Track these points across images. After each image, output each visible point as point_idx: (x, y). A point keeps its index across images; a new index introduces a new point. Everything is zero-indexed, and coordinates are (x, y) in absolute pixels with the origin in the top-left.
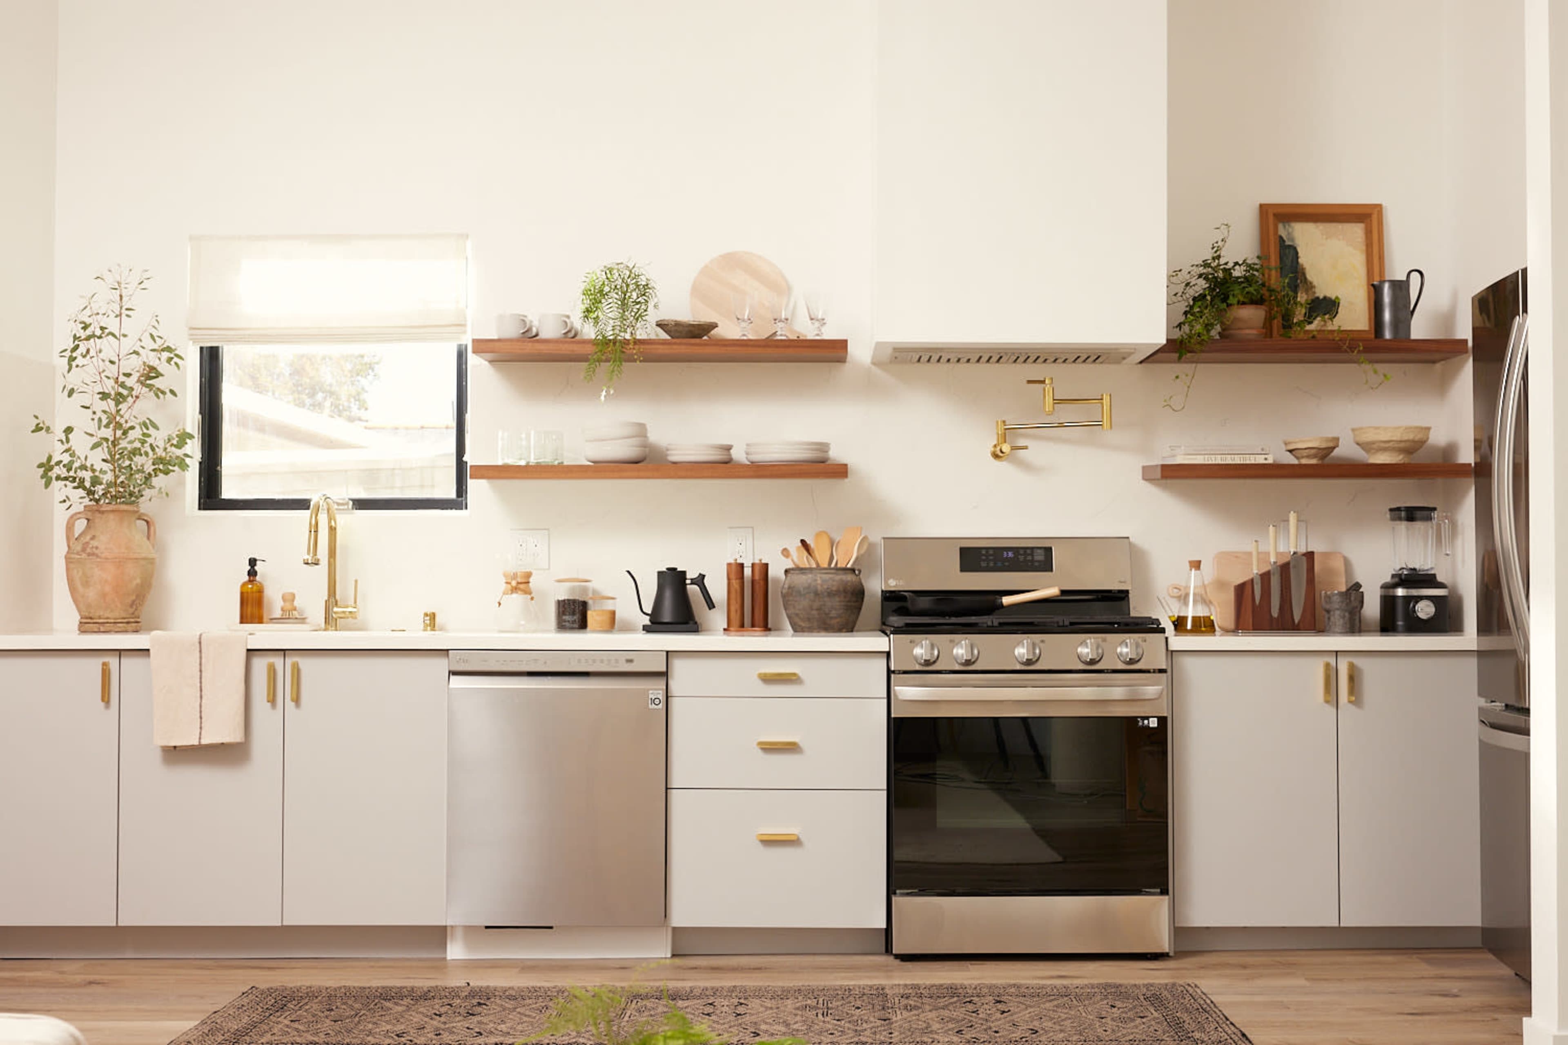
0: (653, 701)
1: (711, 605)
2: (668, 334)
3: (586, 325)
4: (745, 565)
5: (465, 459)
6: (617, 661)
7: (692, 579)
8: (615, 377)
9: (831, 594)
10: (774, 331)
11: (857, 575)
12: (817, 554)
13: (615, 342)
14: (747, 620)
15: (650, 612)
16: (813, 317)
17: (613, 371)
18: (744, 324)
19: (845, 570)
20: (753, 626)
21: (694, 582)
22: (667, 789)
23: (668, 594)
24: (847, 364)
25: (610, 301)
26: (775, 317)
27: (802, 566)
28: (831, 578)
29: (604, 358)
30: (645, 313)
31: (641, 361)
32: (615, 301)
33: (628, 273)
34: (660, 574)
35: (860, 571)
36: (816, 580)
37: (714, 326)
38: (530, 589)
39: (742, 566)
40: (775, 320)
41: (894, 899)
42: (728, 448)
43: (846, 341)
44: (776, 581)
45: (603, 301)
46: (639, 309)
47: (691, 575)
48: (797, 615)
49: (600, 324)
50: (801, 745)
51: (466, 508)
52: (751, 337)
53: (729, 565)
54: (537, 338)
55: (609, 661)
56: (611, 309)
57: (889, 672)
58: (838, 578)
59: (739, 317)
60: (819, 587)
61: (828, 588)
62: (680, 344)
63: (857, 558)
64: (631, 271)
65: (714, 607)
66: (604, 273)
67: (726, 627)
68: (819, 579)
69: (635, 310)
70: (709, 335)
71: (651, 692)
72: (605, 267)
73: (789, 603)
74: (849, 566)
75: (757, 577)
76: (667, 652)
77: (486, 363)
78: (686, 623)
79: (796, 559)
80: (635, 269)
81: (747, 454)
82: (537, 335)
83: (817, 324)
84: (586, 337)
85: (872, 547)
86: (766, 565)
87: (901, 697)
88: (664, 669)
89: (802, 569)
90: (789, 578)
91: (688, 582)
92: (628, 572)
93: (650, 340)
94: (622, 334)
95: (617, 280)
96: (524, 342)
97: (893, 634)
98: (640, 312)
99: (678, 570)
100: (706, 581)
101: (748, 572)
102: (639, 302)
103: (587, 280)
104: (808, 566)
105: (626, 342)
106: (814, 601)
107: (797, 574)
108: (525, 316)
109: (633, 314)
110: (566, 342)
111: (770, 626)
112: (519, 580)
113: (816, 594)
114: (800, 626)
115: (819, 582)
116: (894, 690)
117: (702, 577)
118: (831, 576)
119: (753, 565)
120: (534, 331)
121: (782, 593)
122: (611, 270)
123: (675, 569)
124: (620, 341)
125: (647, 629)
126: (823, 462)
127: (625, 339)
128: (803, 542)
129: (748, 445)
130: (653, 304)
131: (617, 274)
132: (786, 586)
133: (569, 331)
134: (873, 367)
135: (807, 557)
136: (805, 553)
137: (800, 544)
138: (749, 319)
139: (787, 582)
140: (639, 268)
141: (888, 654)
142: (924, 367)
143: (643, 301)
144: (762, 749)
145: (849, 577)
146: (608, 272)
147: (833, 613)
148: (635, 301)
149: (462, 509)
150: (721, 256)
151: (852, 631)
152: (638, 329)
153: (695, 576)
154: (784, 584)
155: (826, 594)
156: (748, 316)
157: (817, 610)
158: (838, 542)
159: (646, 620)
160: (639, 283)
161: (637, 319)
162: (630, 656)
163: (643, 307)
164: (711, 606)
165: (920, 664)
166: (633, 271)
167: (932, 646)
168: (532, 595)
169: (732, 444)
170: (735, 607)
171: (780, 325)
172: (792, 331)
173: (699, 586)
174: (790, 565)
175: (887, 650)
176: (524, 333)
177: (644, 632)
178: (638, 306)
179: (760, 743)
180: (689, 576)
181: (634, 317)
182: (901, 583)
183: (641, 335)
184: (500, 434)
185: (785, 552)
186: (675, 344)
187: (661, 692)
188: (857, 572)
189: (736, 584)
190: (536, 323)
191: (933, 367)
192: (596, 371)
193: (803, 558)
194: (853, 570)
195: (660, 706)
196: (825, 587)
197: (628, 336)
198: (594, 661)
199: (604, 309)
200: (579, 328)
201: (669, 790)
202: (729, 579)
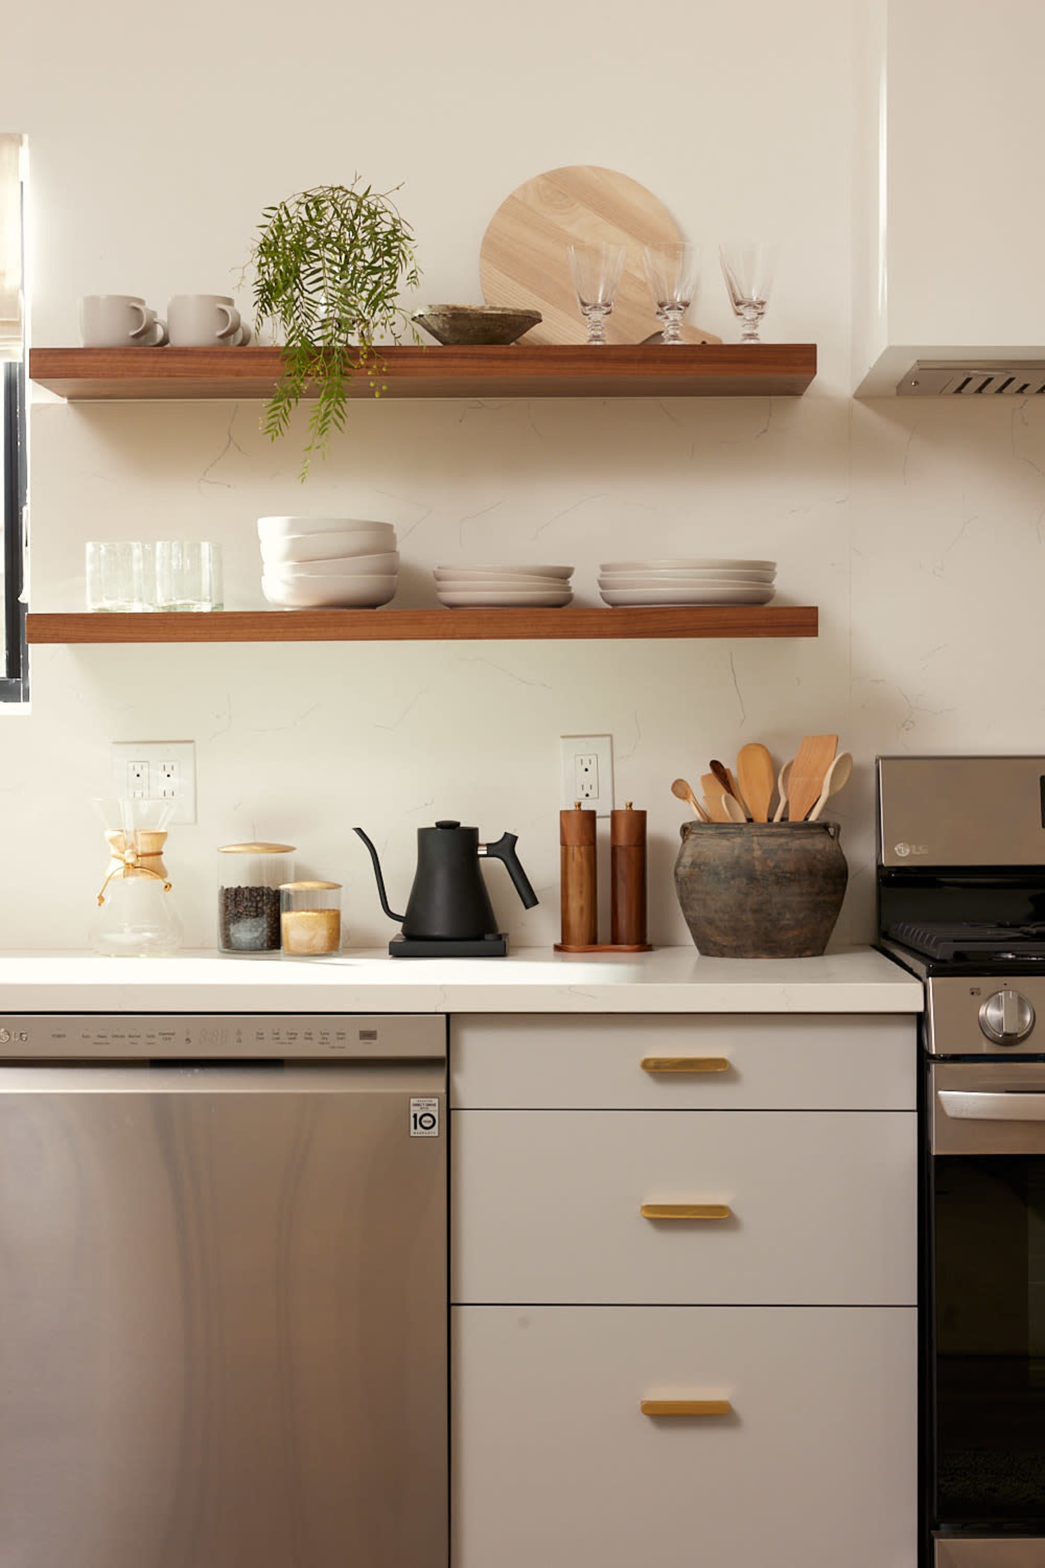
0: (418, 1121)
1: (529, 898)
2: (438, 339)
3: (267, 320)
4: (598, 814)
5: (21, 599)
6: (341, 1035)
7: (488, 845)
8: (332, 427)
9: (782, 878)
10: (658, 330)
11: (832, 837)
12: (743, 788)
13: (328, 352)
14: (604, 929)
15: (403, 913)
16: (740, 298)
17: (326, 415)
18: (597, 315)
19: (806, 826)
20: (615, 940)
21: (493, 849)
22: (449, 1305)
23: (441, 879)
24: (804, 399)
25: (318, 265)
26: (662, 300)
27: (717, 820)
28: (781, 845)
29: (305, 387)
30: (390, 292)
31: (384, 395)
32: (328, 265)
33: (354, 205)
34: (423, 834)
35: (838, 828)
36: (750, 850)
37: (532, 319)
38: (162, 866)
39: (591, 816)
40: (661, 305)
41: (940, 1544)
42: (564, 575)
43: (811, 350)
44: (663, 845)
45: (303, 267)
46: (377, 283)
47: (488, 835)
48: (711, 922)
49: (297, 314)
50: (735, 1210)
51: (26, 699)
52: (608, 343)
53: (564, 814)
54: (168, 346)
55: (324, 1035)
56: (321, 284)
57: (924, 1059)
58: (796, 844)
59: (585, 301)
60: (758, 866)
61: (775, 867)
62: (464, 356)
63: (829, 800)
64: (360, 203)
65: (535, 902)
66: (303, 209)
67: (559, 941)
68: (755, 846)
69: (370, 287)
70: (519, 340)
71: (413, 1101)
72: (306, 195)
73: (694, 896)
74: (812, 818)
75: (623, 840)
76: (448, 1015)
77: (65, 401)
78: (480, 938)
79: (701, 802)
80: (369, 199)
81: (602, 585)
82: (165, 341)
83: (749, 314)
84: (269, 343)
85: (857, 773)
86: (642, 815)
87: (950, 1112)
88: (443, 1053)
89: (720, 825)
90: (690, 843)
91: (482, 851)
92: (359, 831)
93: (401, 347)
94: (343, 337)
95: (330, 223)
96: (137, 354)
97: (932, 976)
98: (380, 290)
99: (462, 825)
100: (519, 849)
101: (603, 827)
102: (379, 269)
103: (268, 221)
104: (732, 821)
105: (354, 352)
106: (746, 895)
107: (711, 836)
108: (141, 302)
109: (365, 294)
110: (224, 354)
111: (649, 940)
112: (141, 849)
113: (752, 878)
114: (715, 944)
115: (758, 853)
116: (937, 1096)
117: (510, 840)
118: (782, 840)
119: (614, 815)
120: (160, 333)
121: (676, 874)
122: (317, 202)
123: (454, 825)
124: (340, 351)
125: (398, 952)
126: (761, 603)
127: (349, 347)
128: (715, 765)
129: (604, 568)
130: (407, 272)
131: (331, 210)
132: (687, 860)
133: (232, 331)
134: (855, 402)
135: (726, 799)
136: (723, 794)
137: (709, 771)
138: (608, 305)
139: (688, 852)
140: (378, 197)
141: (921, 1019)
142: (968, 403)
143: (386, 266)
144: (651, 1220)
145: (819, 843)
146: (311, 205)
147: (788, 918)
148: (370, 267)
149: (20, 702)
150: (543, 176)
151: (821, 954)
152: (375, 325)
153: (496, 838)
154: (681, 856)
155: (772, 878)
156: (603, 301)
157: (755, 911)
158: (788, 768)
159: (396, 929)
160: (377, 230)
161: (375, 304)
162: (369, 1024)
163: (386, 278)
164: (528, 902)
165: (994, 1041)
166: (365, 203)
167: (1022, 1003)
168: (167, 880)
169: (570, 565)
170: (576, 903)
171: (673, 315)
172: (695, 331)
173: (503, 860)
174: (694, 815)
175: (921, 1009)
176: (136, 336)
177: (391, 956)
178: (375, 277)
179: (648, 1208)
180: (483, 838)
181: (368, 300)
182: (922, 850)
183: (381, 338)
184: (90, 547)
185: (680, 789)
186: (452, 356)
187: (436, 1101)
188: (831, 830)
189: (578, 855)
190: (162, 317)
191: (990, 404)
192: (290, 414)
193: (720, 798)
194: (823, 827)
195: (435, 1131)
196: (771, 864)
197: (354, 341)
198: (293, 1036)
199: (305, 282)
200: (253, 330)
201: (453, 1308)
202: (564, 843)
